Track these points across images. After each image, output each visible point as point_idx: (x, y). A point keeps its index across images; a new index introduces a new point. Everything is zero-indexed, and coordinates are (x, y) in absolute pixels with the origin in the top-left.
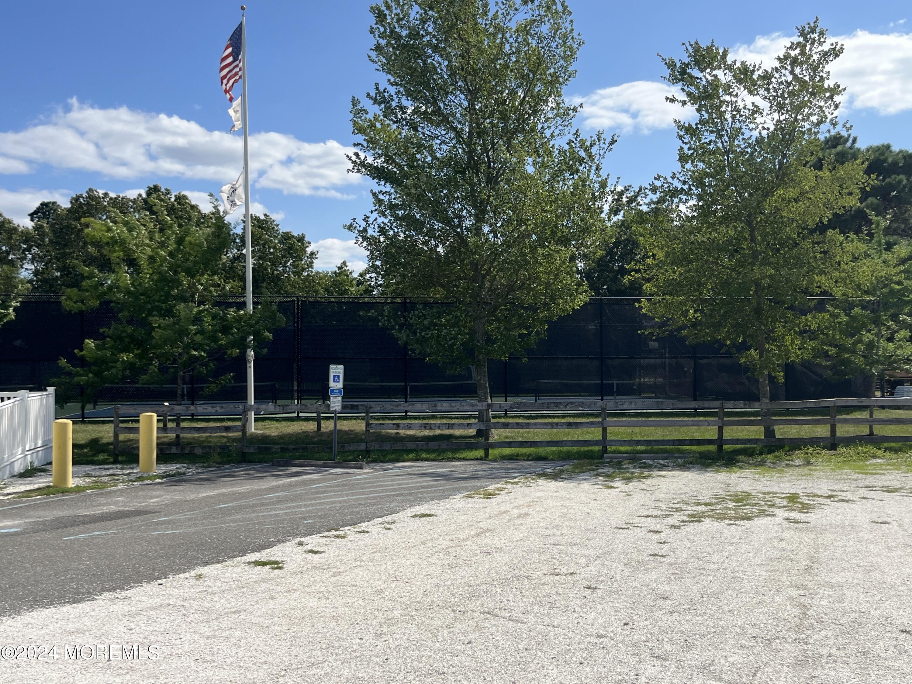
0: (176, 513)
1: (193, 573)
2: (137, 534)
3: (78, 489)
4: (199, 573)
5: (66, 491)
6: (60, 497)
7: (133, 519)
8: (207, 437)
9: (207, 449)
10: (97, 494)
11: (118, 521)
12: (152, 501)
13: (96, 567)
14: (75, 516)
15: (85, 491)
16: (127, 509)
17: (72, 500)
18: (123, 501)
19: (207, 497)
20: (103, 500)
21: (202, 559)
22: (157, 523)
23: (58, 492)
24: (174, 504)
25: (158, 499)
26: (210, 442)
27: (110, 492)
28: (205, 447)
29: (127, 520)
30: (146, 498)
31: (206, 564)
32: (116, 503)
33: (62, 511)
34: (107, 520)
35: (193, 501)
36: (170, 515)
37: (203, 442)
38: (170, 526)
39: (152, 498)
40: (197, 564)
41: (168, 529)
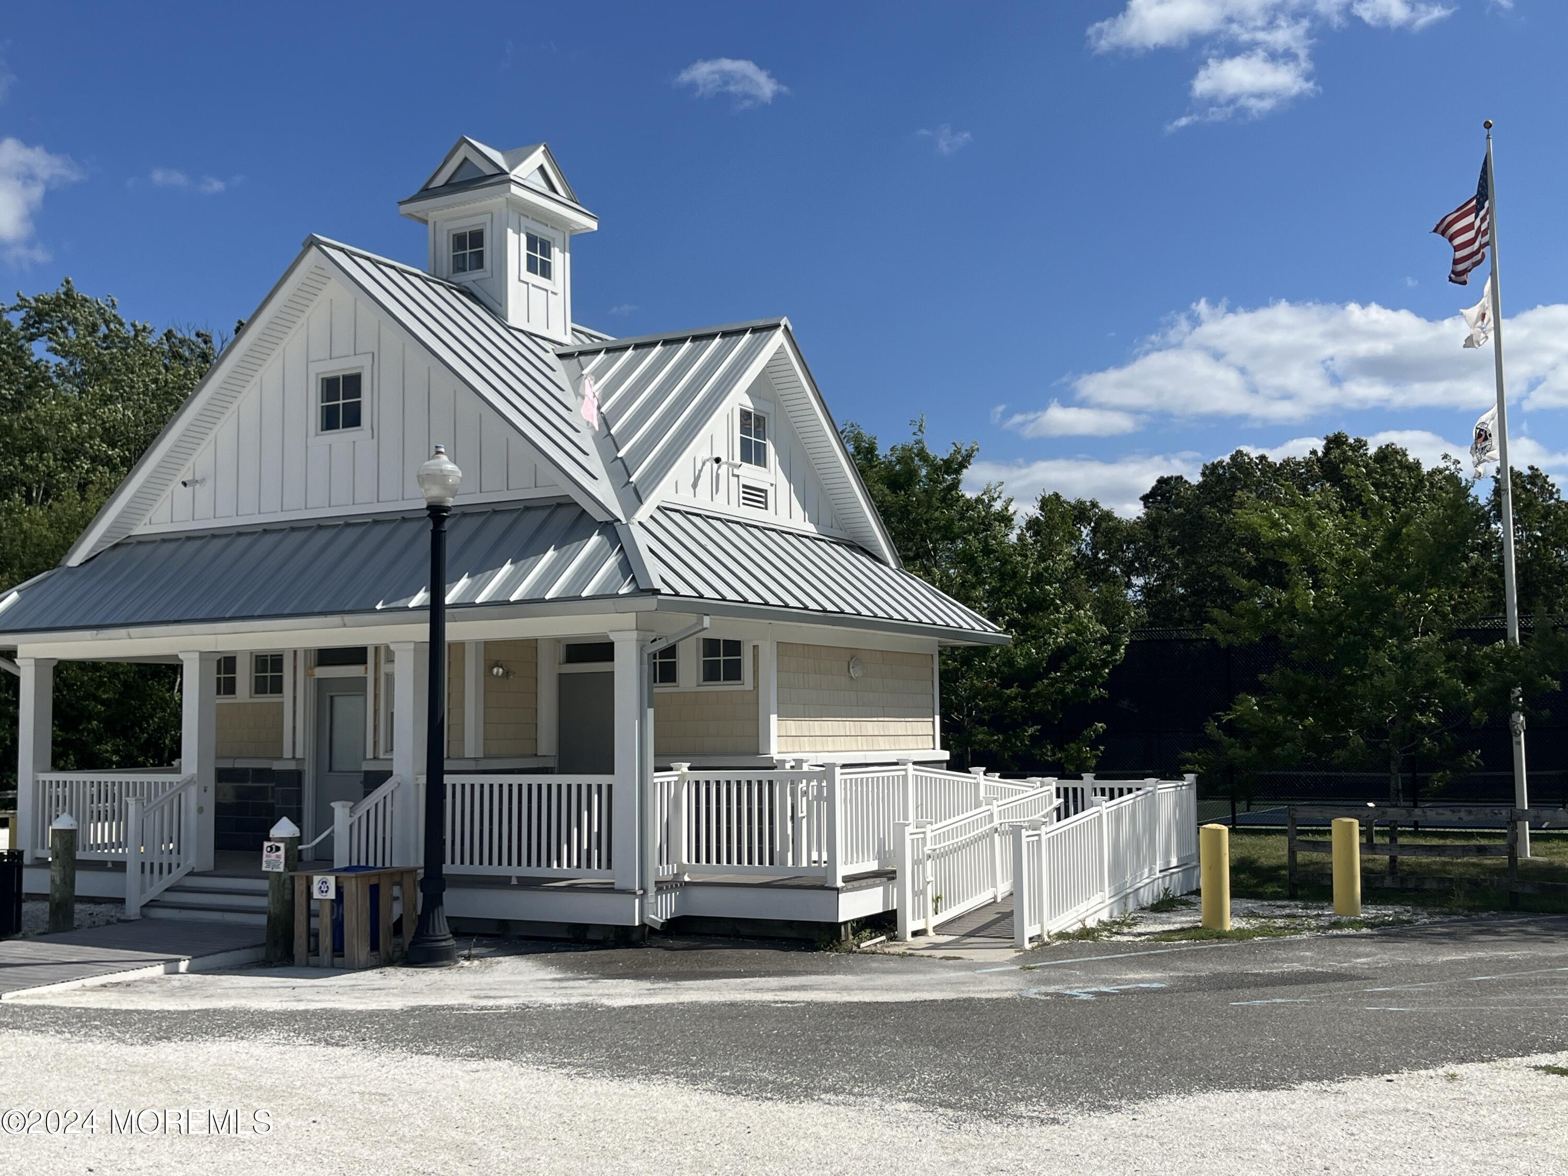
0: (1401, 982)
1: (1440, 1071)
2: (1342, 1008)
3: (1240, 935)
4: (1451, 1072)
5: (1222, 936)
6: (1214, 944)
7: (1332, 985)
8: (1445, 864)
9: (1447, 884)
10: (1270, 944)
11: (1310, 986)
12: (1359, 961)
13: (1287, 1046)
14: (1242, 973)
15: (1251, 938)
16: (1320, 969)
17: (1234, 949)
18: (1312, 958)
19: (1452, 962)
20: (1282, 954)
21: (1453, 1053)
22: (1372, 995)
23: (1211, 936)
24: (1397, 968)
25: (1369, 959)
26: (1449, 873)
27: (1290, 943)
28: (1442, 880)
29: (1322, 986)
30: (1349, 955)
31: (1462, 1060)
32: (1301, 960)
33: (1222, 965)
34: (1292, 984)
35: (1429, 967)
36: (1391, 985)
37: (1437, 871)
38: (1394, 1001)
39: (1358, 956)
40: (1446, 1060)
41: (1391, 1005)
